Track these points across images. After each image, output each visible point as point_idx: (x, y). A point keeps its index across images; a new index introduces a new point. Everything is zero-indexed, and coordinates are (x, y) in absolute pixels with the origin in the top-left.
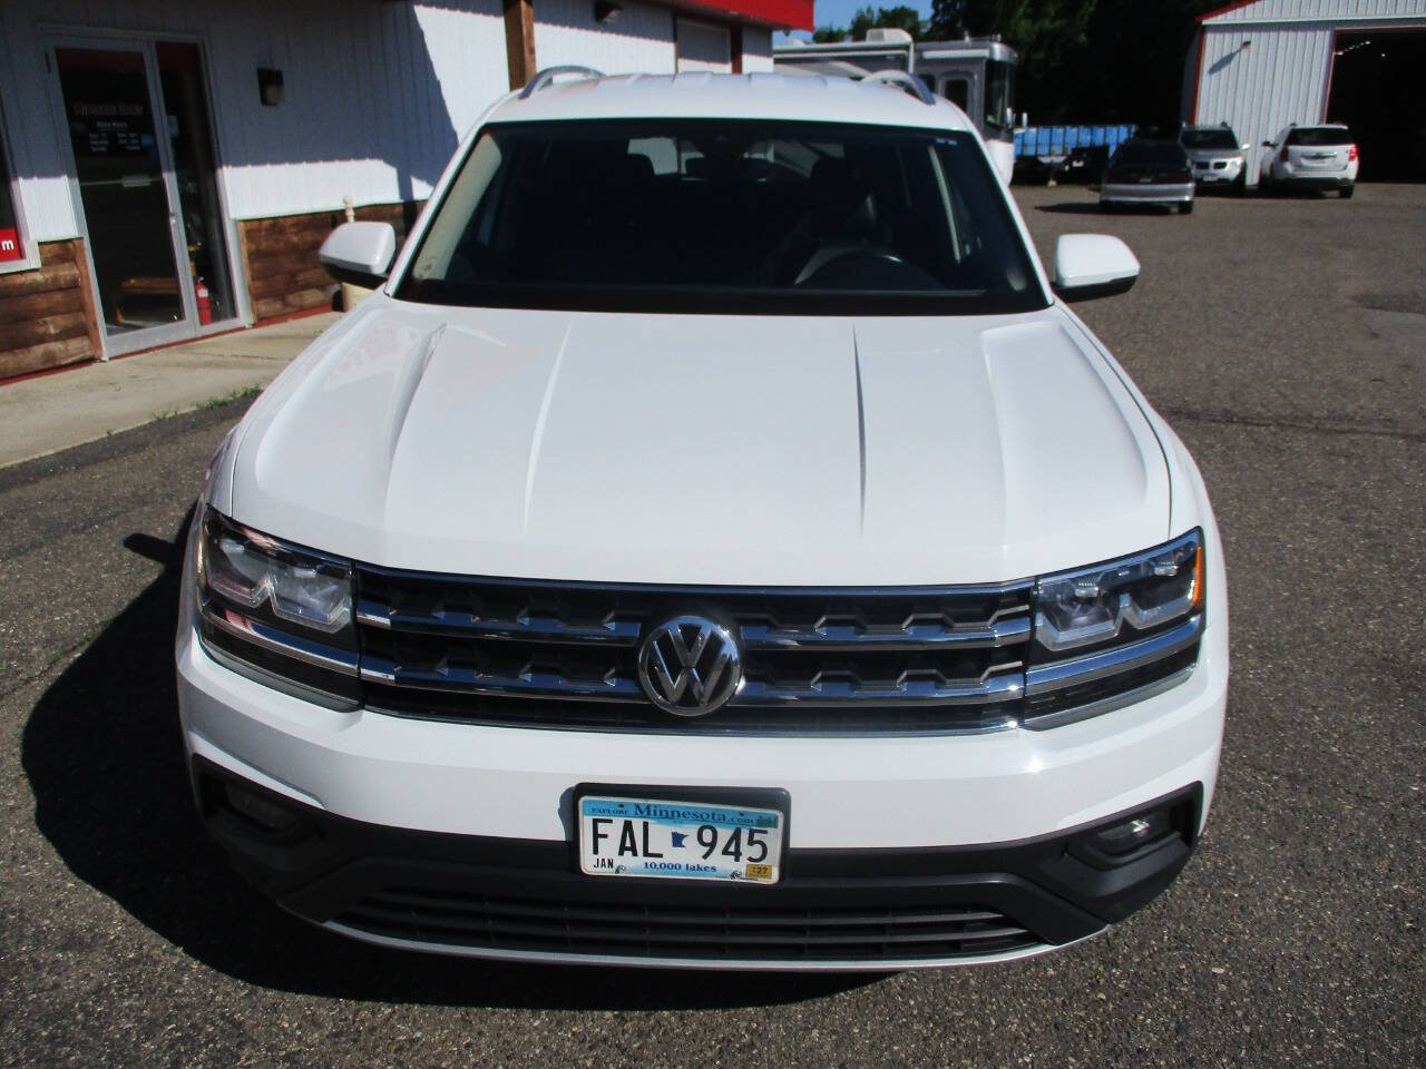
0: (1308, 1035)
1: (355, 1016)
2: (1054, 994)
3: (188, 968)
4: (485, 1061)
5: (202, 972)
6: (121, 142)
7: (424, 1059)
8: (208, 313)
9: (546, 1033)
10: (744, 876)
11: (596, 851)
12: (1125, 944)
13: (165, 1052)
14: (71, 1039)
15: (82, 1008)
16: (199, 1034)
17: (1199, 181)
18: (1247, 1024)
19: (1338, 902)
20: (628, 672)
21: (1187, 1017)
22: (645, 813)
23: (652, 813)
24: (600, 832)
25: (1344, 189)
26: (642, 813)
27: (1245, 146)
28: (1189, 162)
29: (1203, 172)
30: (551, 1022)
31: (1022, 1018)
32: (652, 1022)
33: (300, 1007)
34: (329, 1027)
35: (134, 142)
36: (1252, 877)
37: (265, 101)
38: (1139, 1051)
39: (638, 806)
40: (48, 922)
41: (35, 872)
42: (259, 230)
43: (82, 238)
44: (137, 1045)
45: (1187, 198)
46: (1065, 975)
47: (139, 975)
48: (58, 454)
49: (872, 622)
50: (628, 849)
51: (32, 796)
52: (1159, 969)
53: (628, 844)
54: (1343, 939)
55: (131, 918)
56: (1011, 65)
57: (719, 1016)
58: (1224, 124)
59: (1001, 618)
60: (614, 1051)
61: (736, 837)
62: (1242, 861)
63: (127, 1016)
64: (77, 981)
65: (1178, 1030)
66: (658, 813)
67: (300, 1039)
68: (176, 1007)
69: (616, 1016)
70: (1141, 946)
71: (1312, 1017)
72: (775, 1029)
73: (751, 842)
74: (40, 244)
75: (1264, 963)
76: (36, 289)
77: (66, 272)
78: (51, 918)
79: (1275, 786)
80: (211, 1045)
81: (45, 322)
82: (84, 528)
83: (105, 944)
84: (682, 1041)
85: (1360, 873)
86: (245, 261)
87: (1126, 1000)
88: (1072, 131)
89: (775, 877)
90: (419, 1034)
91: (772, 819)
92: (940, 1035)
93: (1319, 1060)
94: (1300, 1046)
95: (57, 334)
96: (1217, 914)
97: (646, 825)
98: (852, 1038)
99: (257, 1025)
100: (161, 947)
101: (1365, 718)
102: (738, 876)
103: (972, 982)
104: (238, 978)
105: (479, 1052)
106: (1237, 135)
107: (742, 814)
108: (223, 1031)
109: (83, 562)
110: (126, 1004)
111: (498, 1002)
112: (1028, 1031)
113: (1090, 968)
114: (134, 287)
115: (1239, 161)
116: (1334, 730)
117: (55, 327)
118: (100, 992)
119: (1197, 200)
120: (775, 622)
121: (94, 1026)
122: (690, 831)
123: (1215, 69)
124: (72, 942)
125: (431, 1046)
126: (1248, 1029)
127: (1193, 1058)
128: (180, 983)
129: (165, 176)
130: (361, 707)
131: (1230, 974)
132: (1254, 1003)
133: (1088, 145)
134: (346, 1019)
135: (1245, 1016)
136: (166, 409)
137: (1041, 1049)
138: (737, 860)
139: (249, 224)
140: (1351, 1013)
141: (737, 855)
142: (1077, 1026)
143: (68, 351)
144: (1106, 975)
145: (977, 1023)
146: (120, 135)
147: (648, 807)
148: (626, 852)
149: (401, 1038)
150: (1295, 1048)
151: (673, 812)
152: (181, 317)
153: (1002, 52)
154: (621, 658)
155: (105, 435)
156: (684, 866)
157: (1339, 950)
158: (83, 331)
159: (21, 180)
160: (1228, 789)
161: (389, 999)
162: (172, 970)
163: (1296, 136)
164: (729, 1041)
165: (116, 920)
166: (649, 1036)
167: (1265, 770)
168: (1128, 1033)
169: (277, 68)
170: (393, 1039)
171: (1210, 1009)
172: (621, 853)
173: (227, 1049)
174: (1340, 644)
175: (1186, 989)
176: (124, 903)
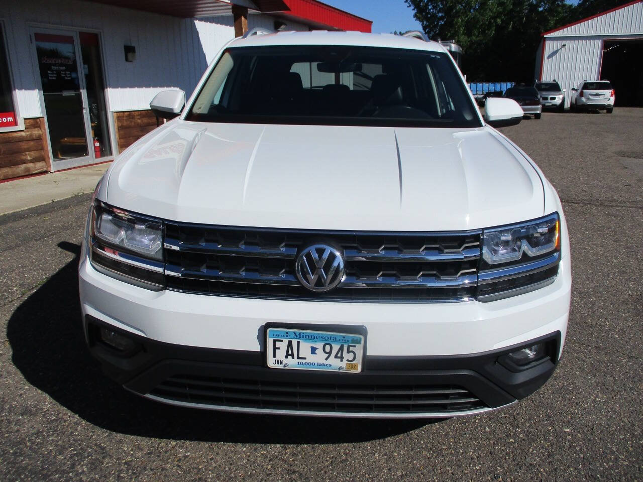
0: (611, 459)
1: (159, 445)
2: (489, 439)
3: (80, 423)
4: (220, 466)
5: (88, 426)
6: (62, 75)
7: (190, 464)
8: (99, 153)
9: (249, 454)
10: (344, 369)
11: (274, 356)
12: (522, 418)
13: (68, 460)
14: (24, 454)
15: (29, 440)
16: (84, 452)
17: (543, 105)
18: (582, 453)
19: (621, 401)
20: (291, 271)
21: (553, 450)
22: (298, 337)
23: (302, 336)
24: (276, 346)
25: (609, 109)
26: (297, 337)
27: (564, 90)
28: (539, 96)
29: (545, 101)
30: (251, 449)
31: (474, 449)
32: (299, 449)
33: (133, 441)
34: (146, 450)
35: (68, 76)
36: (581, 390)
37: (127, 60)
38: (531, 464)
39: (295, 333)
40: (16, 403)
41: (11, 382)
42: (123, 117)
43: (43, 117)
44: (55, 457)
45: (538, 112)
46: (494, 431)
47: (57, 426)
48: (29, 209)
49: (406, 248)
50: (290, 355)
51: (11, 349)
52: (539, 429)
53: (290, 352)
54: (625, 417)
55: (54, 402)
56: (459, 54)
57: (331, 447)
58: (554, 81)
59: (466, 248)
60: (281, 462)
61: (341, 349)
62: (575, 383)
63: (51, 444)
64: (28, 428)
65: (549, 456)
66: (304, 337)
67: (132, 455)
68: (74, 440)
69: (282, 447)
70: (530, 419)
71: (612, 451)
72: (358, 453)
73: (348, 352)
74: (25, 119)
75: (588, 427)
76: (21, 140)
77: (36, 132)
78: (17, 401)
79: (590, 352)
80: (90, 457)
81: (26, 154)
82: (40, 239)
83: (42, 413)
84: (313, 458)
85: (631, 389)
86: (116, 130)
87: (524, 442)
88: (486, 85)
89: (359, 370)
90: (189, 454)
91: (359, 339)
92: (436, 457)
93: (616, 469)
94: (607, 464)
95: (30, 160)
96: (565, 405)
97: (298, 343)
98: (394, 457)
99: (112, 449)
100: (68, 414)
101: (630, 323)
102: (342, 368)
103: (451, 434)
104: (104, 428)
105: (217, 461)
106: (560, 85)
107: (344, 337)
108: (96, 451)
109: (39, 252)
110: (50, 439)
111: (226, 440)
112: (477, 455)
113: (506, 428)
114: (66, 142)
115: (561, 96)
116: (616, 328)
117: (30, 157)
118: (38, 433)
119: (543, 114)
120: (360, 248)
121: (35, 448)
122: (319, 345)
123: (550, 56)
124: (26, 411)
125: (194, 459)
126: (582, 456)
127: (557, 468)
128: (76, 430)
129: (82, 91)
130: (165, 288)
131: (573, 431)
132: (584, 444)
133: (493, 91)
134: (154, 447)
135: (580, 450)
136: (79, 191)
137: (484, 463)
138: (342, 361)
139: (118, 114)
140: (631, 449)
141: (342, 358)
142: (501, 453)
143: (35, 167)
144: (514, 431)
145: (453, 452)
146: (62, 72)
147: (300, 334)
148: (289, 357)
149: (180, 455)
150: (605, 464)
151: (311, 336)
152: (87, 154)
153: (455, 48)
154: (288, 264)
155: (51, 202)
156: (316, 364)
157: (623, 422)
158: (43, 159)
159: (17, 90)
160: (568, 352)
161: (175, 438)
162: (73, 424)
163: (587, 86)
164: (336, 458)
165: (47, 402)
166: (297, 455)
167: (584, 344)
168: (525, 457)
169: (133, 45)
170: (176, 456)
171: (564, 446)
172: (286, 357)
173: (98, 459)
174: (616, 292)
175: (552, 438)
176: (52, 395)
